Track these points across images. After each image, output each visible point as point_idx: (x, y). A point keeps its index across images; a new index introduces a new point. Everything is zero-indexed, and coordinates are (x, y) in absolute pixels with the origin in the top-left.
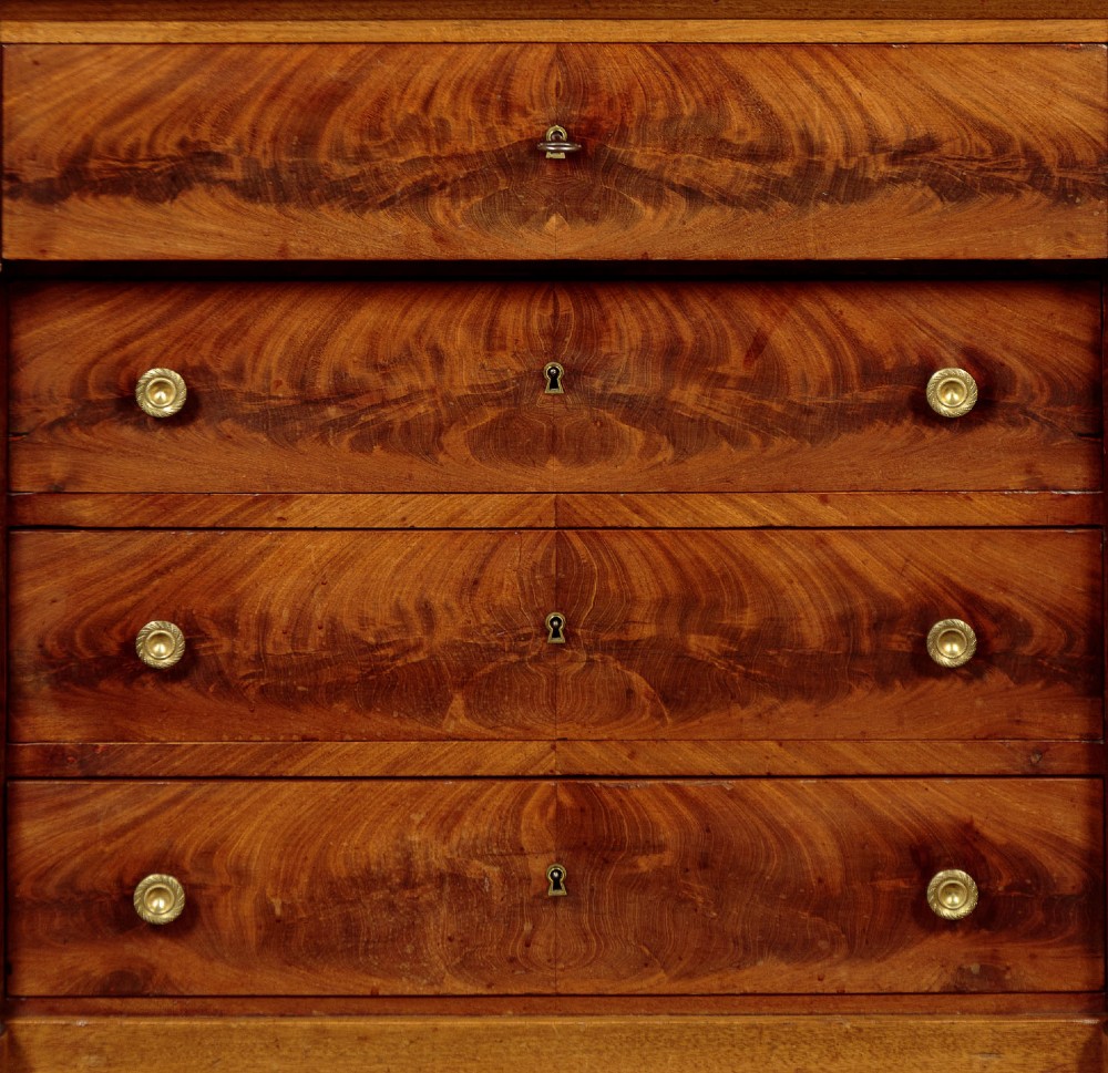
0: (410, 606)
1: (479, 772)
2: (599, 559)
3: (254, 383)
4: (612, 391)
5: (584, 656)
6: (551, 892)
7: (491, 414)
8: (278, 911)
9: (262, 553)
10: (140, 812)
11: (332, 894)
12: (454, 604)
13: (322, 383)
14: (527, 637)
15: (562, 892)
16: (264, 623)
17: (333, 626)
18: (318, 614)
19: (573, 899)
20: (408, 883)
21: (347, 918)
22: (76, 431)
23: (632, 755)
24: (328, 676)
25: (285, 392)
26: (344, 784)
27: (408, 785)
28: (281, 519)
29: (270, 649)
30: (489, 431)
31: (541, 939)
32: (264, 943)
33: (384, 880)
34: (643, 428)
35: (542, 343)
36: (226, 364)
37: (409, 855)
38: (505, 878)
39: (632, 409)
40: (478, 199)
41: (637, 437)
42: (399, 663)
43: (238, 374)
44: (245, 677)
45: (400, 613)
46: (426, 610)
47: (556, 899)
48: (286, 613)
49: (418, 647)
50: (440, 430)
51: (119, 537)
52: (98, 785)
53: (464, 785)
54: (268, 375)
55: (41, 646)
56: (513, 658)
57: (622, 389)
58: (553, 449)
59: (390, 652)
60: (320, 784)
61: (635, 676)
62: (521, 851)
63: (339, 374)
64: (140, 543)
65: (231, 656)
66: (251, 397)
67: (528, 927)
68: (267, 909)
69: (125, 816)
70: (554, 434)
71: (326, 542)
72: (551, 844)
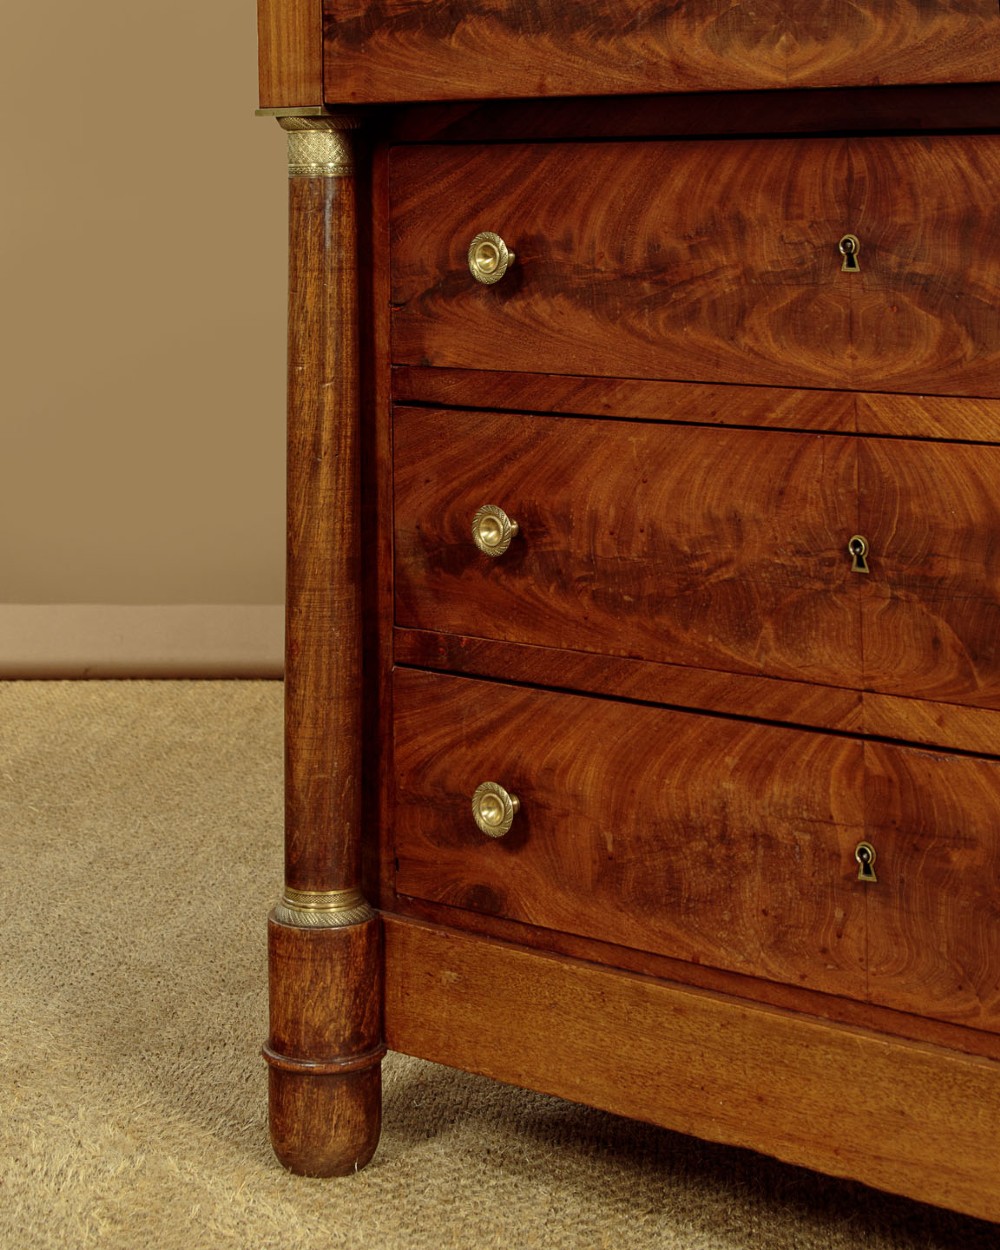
0: (720, 513)
1: (789, 719)
2: (901, 474)
3: (580, 256)
4: (907, 269)
5: (888, 591)
6: (861, 876)
7: (792, 294)
8: (610, 847)
9: (591, 443)
10: (494, 715)
11: (657, 838)
12: (761, 516)
13: (638, 256)
14: (831, 562)
15: (872, 879)
16: (594, 521)
17: (654, 532)
18: (640, 515)
19: (883, 889)
20: (723, 837)
21: (670, 870)
22: (441, 301)
23: (940, 722)
24: (650, 588)
25: (607, 265)
26: (666, 712)
27: (723, 722)
28: (607, 406)
29: (599, 552)
30: (789, 314)
31: (852, 931)
32: (598, 880)
33: (704, 829)
34: (940, 316)
35: (838, 211)
36: (558, 235)
37: (724, 806)
38: (816, 849)
39: (928, 291)
40: (711, 19)
41: (933, 326)
42: (713, 579)
43: (567, 246)
44: (580, 580)
45: (712, 521)
46: (735, 520)
47: (866, 884)
48: (612, 512)
49: (729, 562)
50: (743, 313)
51: (478, 417)
52: (461, 680)
53: (773, 730)
54: (592, 246)
55: (418, 527)
56: (818, 585)
57: (920, 268)
58: (851, 337)
59: (704, 565)
60: (645, 709)
61: (941, 624)
62: (829, 821)
63: (653, 246)
64: (493, 424)
65: (567, 555)
66: (577, 270)
67: (839, 914)
68: (601, 845)
69: (485, 717)
70: (851, 319)
71: (646, 434)
72: (860, 817)
